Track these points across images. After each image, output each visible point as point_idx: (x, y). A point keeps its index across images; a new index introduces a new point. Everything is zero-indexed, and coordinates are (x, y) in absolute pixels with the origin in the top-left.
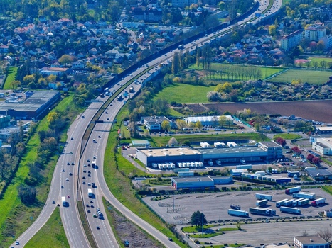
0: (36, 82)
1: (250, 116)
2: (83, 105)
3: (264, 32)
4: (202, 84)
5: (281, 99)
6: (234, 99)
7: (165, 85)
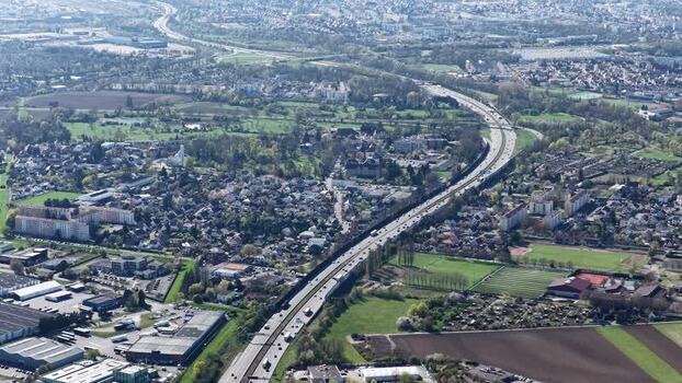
0: (204, 291)
1: (442, 362)
2: (244, 339)
3: (486, 198)
4: (397, 298)
5: (485, 328)
6: (429, 329)
7: (351, 302)
